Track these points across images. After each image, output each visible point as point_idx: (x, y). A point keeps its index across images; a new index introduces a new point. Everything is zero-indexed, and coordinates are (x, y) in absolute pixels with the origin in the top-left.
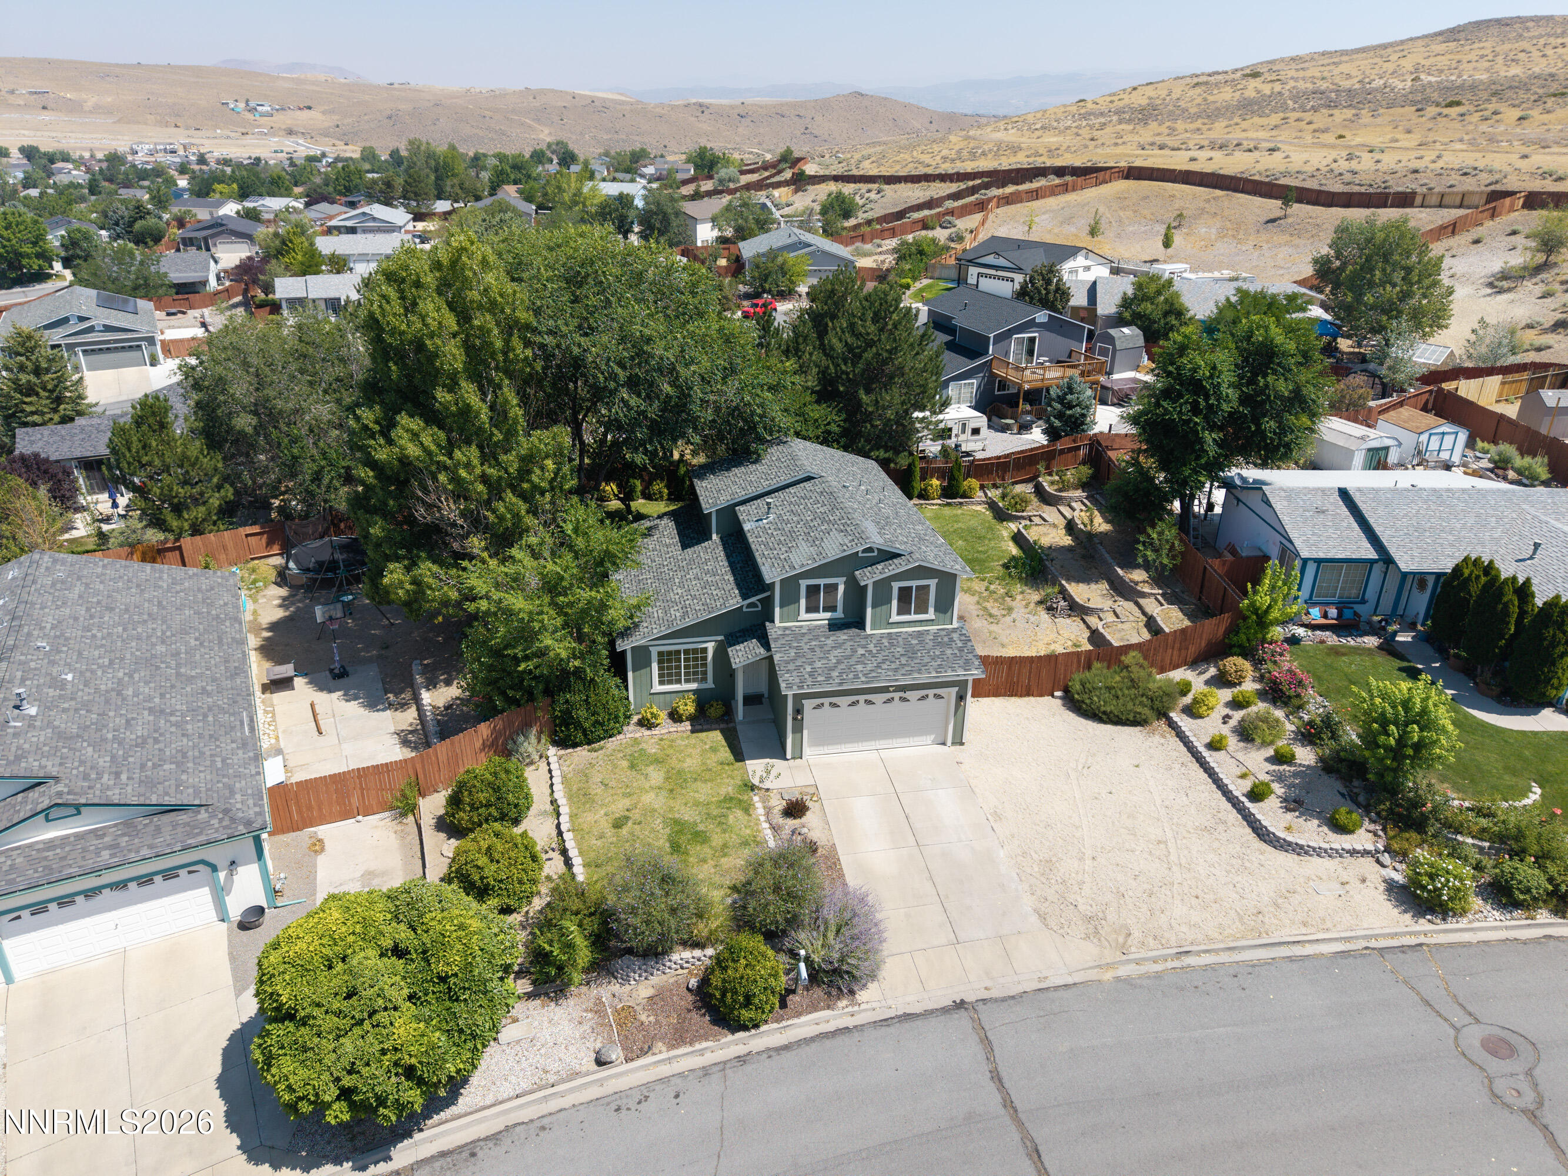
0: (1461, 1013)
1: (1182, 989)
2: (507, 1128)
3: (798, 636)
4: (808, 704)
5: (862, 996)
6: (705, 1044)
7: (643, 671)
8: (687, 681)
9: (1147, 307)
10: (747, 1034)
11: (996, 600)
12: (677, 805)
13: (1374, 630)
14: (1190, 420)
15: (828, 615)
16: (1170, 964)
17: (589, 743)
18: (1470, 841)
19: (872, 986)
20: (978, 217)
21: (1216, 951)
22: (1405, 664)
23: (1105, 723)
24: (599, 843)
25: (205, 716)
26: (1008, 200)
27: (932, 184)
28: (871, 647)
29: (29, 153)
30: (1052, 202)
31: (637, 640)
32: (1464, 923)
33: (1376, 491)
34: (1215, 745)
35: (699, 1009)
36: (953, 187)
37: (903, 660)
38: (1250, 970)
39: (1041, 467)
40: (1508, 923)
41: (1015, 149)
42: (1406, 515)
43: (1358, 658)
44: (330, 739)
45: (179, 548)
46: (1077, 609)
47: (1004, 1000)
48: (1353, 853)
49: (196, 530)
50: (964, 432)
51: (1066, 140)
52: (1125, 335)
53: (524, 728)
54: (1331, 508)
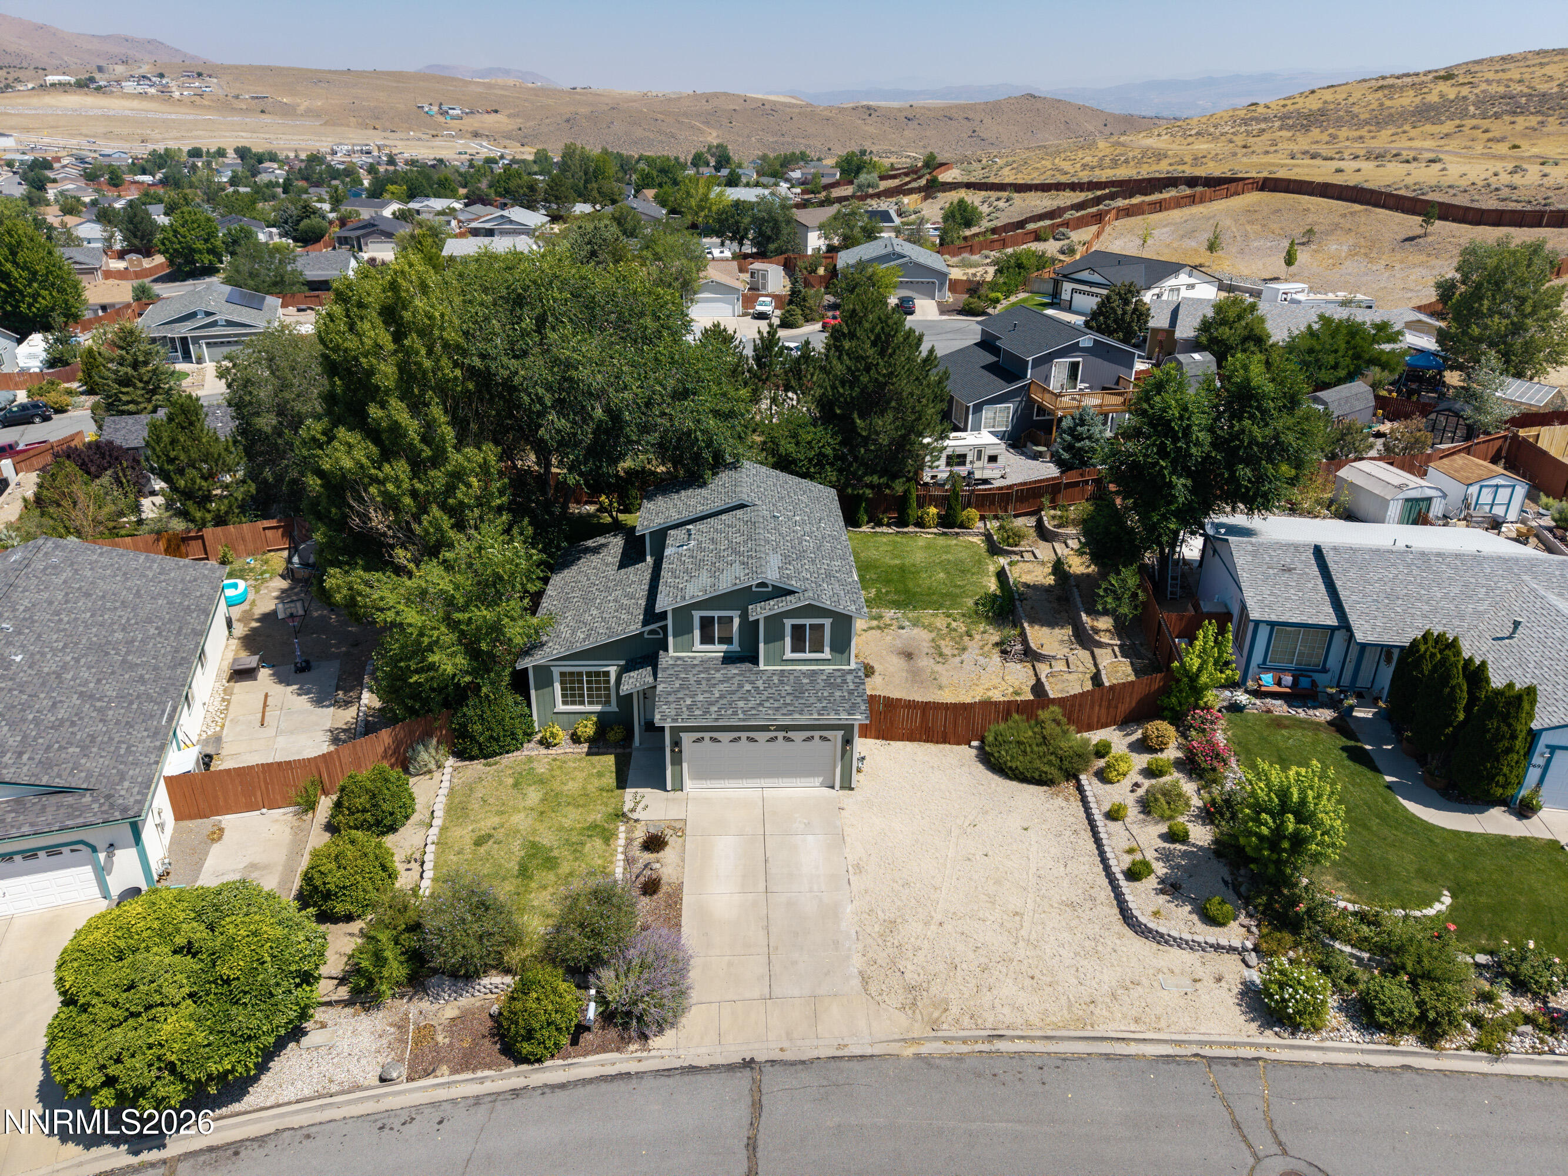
0: (1269, 1139)
1: (979, 1075)
2: (278, 1132)
3: (688, 667)
4: (686, 738)
5: (655, 1042)
6: (487, 1073)
7: (546, 690)
8: (590, 703)
9: (1225, 332)
10: (530, 1067)
11: (952, 639)
12: (540, 827)
13: (1332, 703)
14: (1157, 463)
15: (724, 647)
16: (980, 1047)
17: (485, 757)
18: (1348, 949)
19: (670, 1034)
20: (1094, 229)
21: (1032, 1039)
22: (1352, 743)
23: (1011, 779)
24: (455, 859)
25: (131, 703)
26: (1128, 212)
27: (1061, 193)
28: (760, 683)
29: (243, 153)
30: (1176, 215)
31: (538, 659)
32: (1315, 1040)
33: (1353, 550)
34: (1114, 815)
35: (493, 1036)
36: (1080, 197)
37: (788, 701)
38: (1059, 1063)
39: (1046, 501)
40: (1365, 1046)
41: (1160, 156)
42: (1380, 579)
43: (1299, 733)
44: (270, 731)
45: (202, 537)
46: (1031, 655)
47: (793, 1064)
48: (1217, 948)
49: (220, 521)
50: (979, 458)
51: (1220, 147)
52: (1195, 362)
53: (423, 738)
54: (1300, 566)
